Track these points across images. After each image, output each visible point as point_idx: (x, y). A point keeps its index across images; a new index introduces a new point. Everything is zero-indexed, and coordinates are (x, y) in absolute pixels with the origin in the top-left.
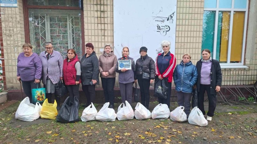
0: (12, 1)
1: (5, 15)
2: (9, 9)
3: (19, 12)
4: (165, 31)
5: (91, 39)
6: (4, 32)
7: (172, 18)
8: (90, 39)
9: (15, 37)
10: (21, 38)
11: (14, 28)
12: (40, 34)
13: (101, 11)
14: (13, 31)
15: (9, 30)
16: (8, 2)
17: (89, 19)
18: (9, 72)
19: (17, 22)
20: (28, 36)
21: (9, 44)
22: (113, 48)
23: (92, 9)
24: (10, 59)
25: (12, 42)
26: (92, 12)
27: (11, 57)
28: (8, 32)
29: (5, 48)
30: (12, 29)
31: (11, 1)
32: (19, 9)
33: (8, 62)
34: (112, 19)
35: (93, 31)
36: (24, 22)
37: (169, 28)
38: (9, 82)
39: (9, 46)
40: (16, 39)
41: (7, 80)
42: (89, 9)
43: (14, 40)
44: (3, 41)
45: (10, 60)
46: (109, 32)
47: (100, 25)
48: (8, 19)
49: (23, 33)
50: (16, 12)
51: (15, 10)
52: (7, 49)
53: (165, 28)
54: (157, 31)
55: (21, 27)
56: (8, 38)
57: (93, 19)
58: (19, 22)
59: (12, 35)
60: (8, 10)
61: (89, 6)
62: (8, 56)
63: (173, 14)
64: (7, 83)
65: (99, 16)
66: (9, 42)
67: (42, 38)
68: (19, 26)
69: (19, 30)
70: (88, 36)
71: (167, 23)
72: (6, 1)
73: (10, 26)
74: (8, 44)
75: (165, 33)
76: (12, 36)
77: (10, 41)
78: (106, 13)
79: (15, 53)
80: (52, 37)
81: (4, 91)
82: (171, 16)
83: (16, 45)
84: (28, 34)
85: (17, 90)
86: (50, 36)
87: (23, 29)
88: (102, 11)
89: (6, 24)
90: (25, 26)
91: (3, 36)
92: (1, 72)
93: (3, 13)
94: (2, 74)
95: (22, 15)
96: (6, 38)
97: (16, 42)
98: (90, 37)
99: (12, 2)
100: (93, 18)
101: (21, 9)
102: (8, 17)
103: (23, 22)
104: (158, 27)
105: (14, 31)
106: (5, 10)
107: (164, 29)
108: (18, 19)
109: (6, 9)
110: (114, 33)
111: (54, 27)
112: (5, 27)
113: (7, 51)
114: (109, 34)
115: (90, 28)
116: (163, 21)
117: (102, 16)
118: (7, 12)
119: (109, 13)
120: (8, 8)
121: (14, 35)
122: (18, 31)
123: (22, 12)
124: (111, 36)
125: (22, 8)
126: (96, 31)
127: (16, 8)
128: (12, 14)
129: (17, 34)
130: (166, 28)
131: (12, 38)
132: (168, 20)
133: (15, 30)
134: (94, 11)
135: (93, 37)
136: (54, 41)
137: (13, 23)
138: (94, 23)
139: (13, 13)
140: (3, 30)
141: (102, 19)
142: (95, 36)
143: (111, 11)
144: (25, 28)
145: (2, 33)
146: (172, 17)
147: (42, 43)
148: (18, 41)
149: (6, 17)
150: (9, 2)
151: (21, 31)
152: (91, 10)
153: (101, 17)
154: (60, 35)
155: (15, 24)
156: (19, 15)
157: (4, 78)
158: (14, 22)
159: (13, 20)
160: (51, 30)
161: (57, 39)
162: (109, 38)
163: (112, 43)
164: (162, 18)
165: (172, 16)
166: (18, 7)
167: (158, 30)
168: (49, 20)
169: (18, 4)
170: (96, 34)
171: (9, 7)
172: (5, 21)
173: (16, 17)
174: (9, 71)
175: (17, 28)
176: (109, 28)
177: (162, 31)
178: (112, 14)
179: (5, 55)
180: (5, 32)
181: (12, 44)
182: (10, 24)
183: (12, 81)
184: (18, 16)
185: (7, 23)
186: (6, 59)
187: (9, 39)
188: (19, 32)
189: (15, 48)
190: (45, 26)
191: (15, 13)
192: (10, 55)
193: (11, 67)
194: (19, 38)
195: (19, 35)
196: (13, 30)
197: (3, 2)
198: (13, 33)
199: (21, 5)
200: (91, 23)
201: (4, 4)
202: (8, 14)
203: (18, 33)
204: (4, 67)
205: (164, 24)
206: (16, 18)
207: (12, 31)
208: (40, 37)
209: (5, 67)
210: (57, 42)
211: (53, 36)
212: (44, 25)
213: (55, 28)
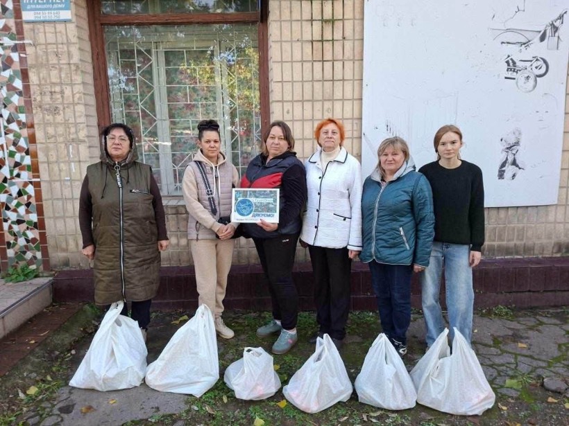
0: (56, 3)
1: (38, 48)
2: (49, 28)
3: (79, 38)
4: (532, 77)
5: (291, 111)
6: (35, 100)
7: (555, 32)
8: (288, 112)
9: (69, 112)
10: (87, 116)
11: (64, 87)
12: (140, 104)
13: (323, 21)
14: (62, 97)
15: (51, 92)
16: (45, 6)
17: (287, 46)
18: (56, 218)
19: (73, 68)
20: (106, 110)
21: (53, 136)
22: (361, 138)
23: (296, 16)
24: (58, 179)
25: (61, 130)
26: (296, 26)
27: (60, 175)
28: (47, 99)
29: (40, 149)
30: (57, 89)
31: (53, 4)
32: (77, 26)
33: (51, 190)
34: (357, 43)
35: (298, 86)
36: (94, 68)
37: (544, 66)
38: (57, 247)
39: (52, 140)
40: (72, 120)
41: (51, 242)
42: (286, 15)
43: (66, 124)
44: (36, 126)
45: (58, 184)
46: (348, 86)
47: (318, 66)
48: (48, 61)
49: (92, 101)
50: (67, 36)
51: (64, 31)
52: (47, 151)
53: (534, 67)
54: (506, 78)
55: (84, 83)
56: (47, 117)
57: (297, 46)
58: (77, 67)
59: (61, 107)
60: (45, 33)
61: (285, 4)
62: (50, 172)
63: (561, 17)
64: (50, 250)
65: (317, 36)
66: (51, 130)
67: (145, 115)
68: (78, 78)
69: (79, 93)
70: (282, 101)
71: (538, 49)
72: (38, 3)
73: (54, 80)
74: (48, 136)
75: (531, 81)
76: (61, 112)
77: (56, 125)
78: (338, 25)
79: (69, 162)
80: (173, 111)
81: (45, 275)
82: (552, 25)
83: (71, 137)
84: (105, 103)
85: (78, 269)
86: (166, 110)
87: (91, 89)
88: (327, 21)
89: (41, 75)
90: (95, 79)
91: (34, 112)
92: (34, 217)
93: (31, 42)
94: (36, 226)
95: (87, 46)
96: (44, 118)
97: (73, 130)
98: (288, 106)
99: (55, 6)
100: (300, 43)
101: (82, 28)
102: (46, 53)
103: (89, 68)
104: (507, 62)
105: (65, 95)
106: (36, 31)
107: (529, 69)
108: (76, 59)
109: (39, 29)
110: (364, 91)
111: (177, 80)
112: (39, 85)
113: (47, 156)
114: (348, 95)
115: (287, 77)
116: (526, 44)
117: (328, 36)
118: (41, 39)
119: (348, 25)
120: (46, 25)
121: (64, 109)
122: (78, 95)
123: (86, 35)
124: (353, 99)
125: (85, 25)
126: (308, 86)
127: (68, 25)
128: (56, 44)
129: (74, 104)
130: (535, 64)
131: (59, 118)
132: (542, 39)
133: (68, 92)
134: (301, 20)
135: (298, 107)
136: (178, 123)
137: (60, 70)
138: (302, 61)
139: (60, 40)
140: (34, 93)
141: (328, 46)
142: (303, 101)
143: (354, 19)
144: (95, 86)
145: (31, 101)
146: (556, 29)
147: (146, 129)
148: (76, 124)
149: (40, 53)
150: (48, 6)
151: (84, 94)
152: (294, 18)
153: (322, 41)
154: (194, 106)
155: (67, 74)
156: (77, 46)
157: (43, 236)
158: (65, 67)
159: (61, 62)
160: (170, 91)
161: (185, 118)
162: (348, 106)
163: (355, 121)
164: (523, 33)
165: (555, 24)
166: (74, 20)
167: (510, 74)
168: (162, 59)
169: (74, 11)
170: (308, 96)
171: (49, 22)
172: (38, 66)
173: (69, 53)
174: (57, 215)
175: (72, 84)
176: (348, 75)
177: (520, 77)
178: (358, 28)
179: (42, 168)
180: (38, 98)
181: (60, 136)
182: (54, 73)
183: (64, 245)
184: (74, 50)
185: (44, 73)
186: (45, 181)
187: (52, 121)
188: (79, 99)
189: (71, 146)
190: (151, 80)
191: (65, 41)
192: (56, 168)
193: (60, 203)
194: (80, 116)
195: (80, 109)
196: (62, 92)
197: (28, 7)
198: (62, 103)
199: (84, 13)
200: (292, 62)
201: (33, 12)
202: (47, 44)
203: (76, 99)
204: (42, 205)
205: (528, 54)
206: (70, 55)
207: (59, 96)
208: (138, 113)
209: (44, 203)
210: (186, 125)
211: (175, 109)
212: (148, 76)
213: (178, 83)
